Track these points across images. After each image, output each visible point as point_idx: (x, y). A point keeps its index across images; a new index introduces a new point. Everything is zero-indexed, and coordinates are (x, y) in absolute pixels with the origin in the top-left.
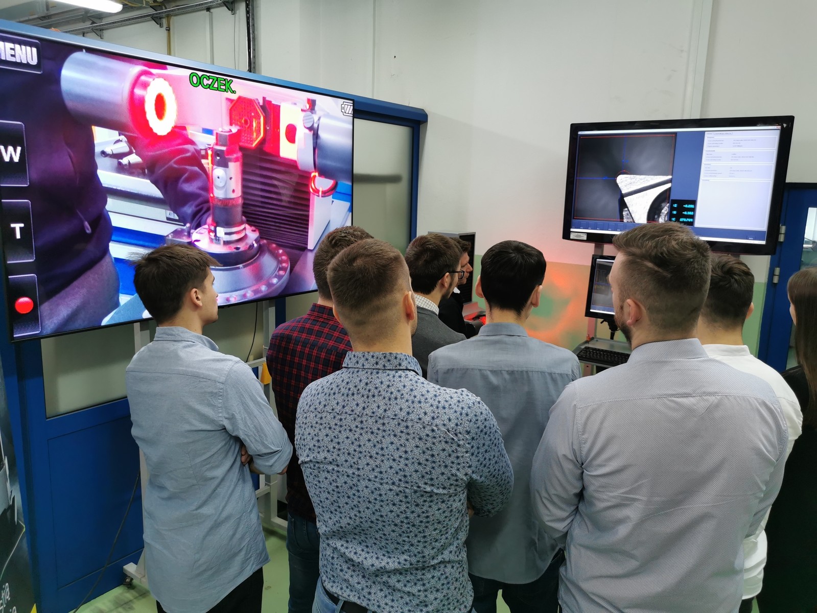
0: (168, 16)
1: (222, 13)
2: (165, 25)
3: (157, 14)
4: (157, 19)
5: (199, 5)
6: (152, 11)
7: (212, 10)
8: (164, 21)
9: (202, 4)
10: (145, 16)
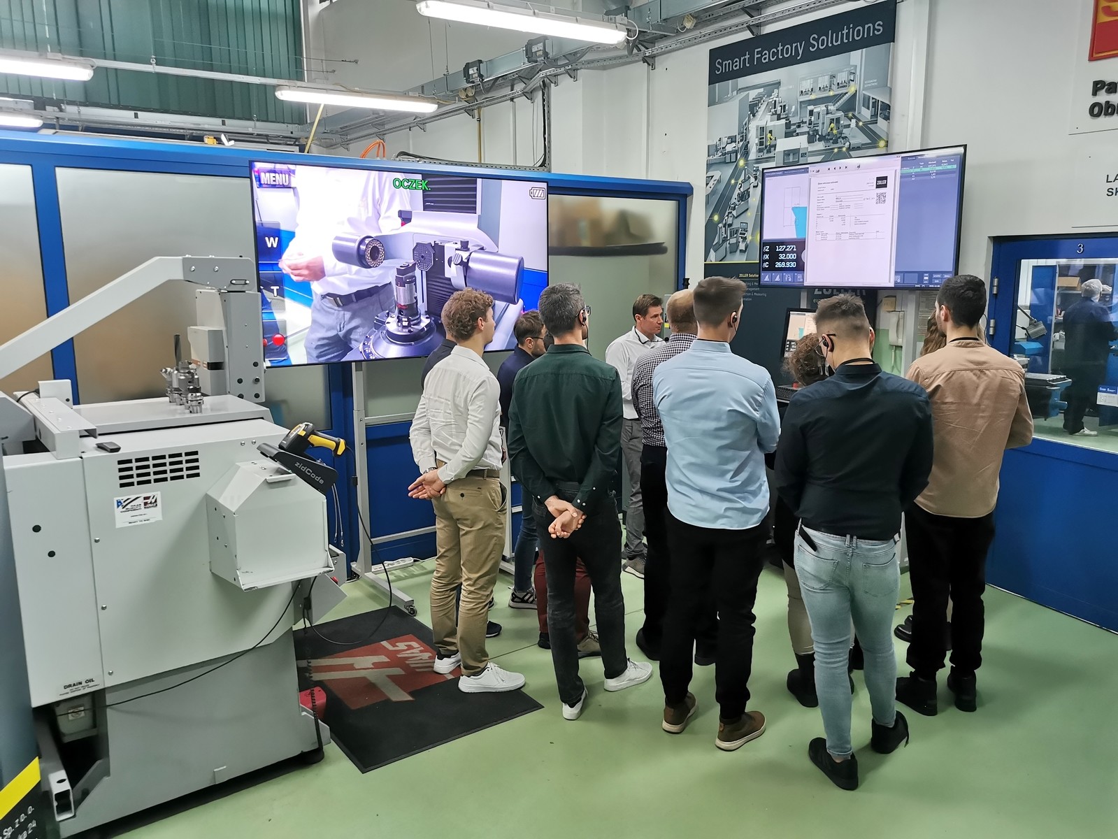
0: (479, 108)
1: (522, 101)
2: (477, 117)
3: (469, 107)
4: (469, 111)
5: (504, 96)
6: (465, 104)
7: (515, 100)
8: (476, 111)
9: (506, 96)
10: (459, 110)
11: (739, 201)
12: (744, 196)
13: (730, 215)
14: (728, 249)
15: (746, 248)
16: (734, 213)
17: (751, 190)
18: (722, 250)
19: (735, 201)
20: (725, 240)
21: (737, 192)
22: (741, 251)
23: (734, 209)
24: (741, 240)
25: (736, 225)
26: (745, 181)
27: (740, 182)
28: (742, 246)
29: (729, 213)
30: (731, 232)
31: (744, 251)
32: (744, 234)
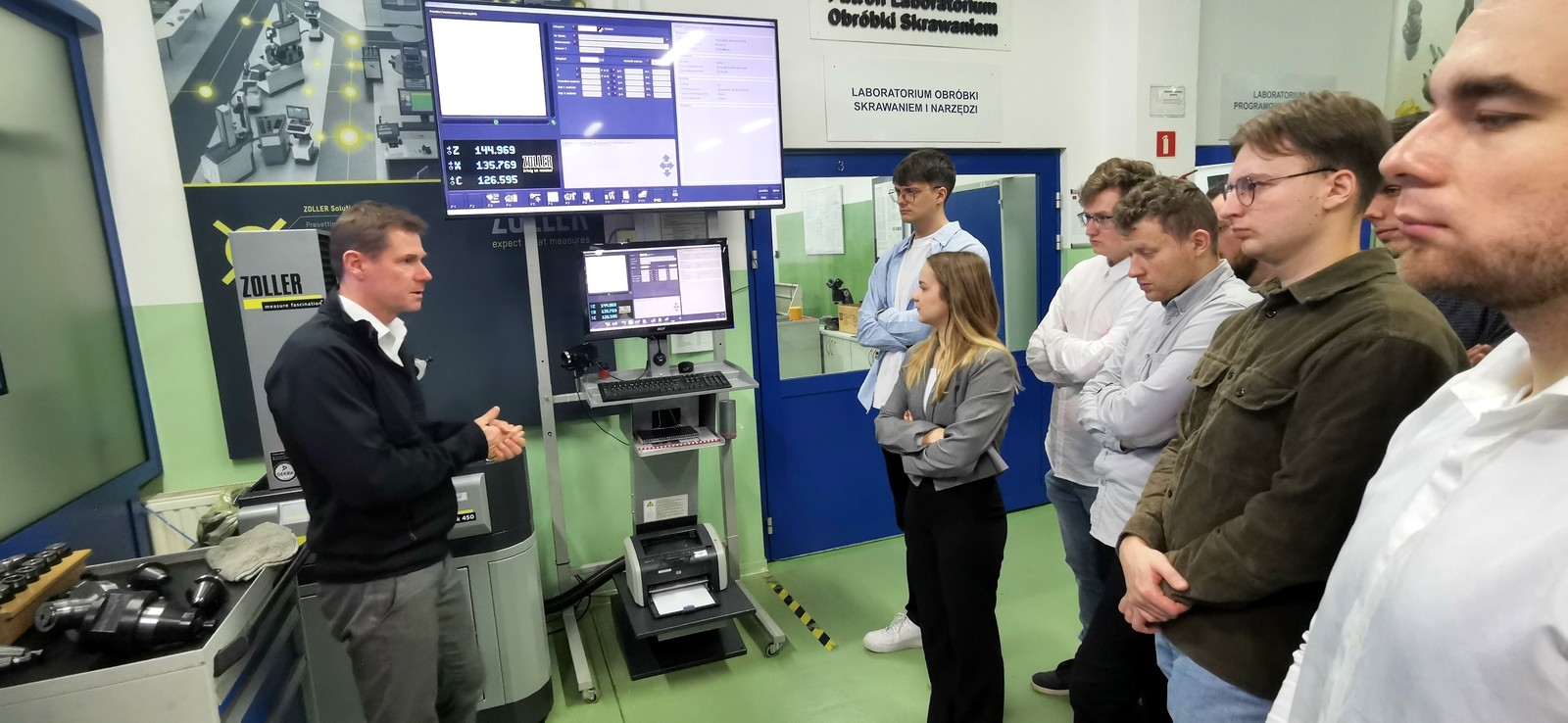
11: (272, 63)
12: (288, 54)
13: (249, 89)
14: (259, 158)
15: (314, 154)
16: (264, 85)
17: (306, 45)
18: (240, 161)
19: (261, 61)
20: (244, 139)
21: (262, 44)
22: (300, 162)
23: (262, 77)
24: (292, 139)
25: (275, 108)
26: (282, 24)
27: (268, 23)
28: (300, 152)
29: (246, 86)
30: (261, 125)
31: (311, 162)
32: (303, 129)
